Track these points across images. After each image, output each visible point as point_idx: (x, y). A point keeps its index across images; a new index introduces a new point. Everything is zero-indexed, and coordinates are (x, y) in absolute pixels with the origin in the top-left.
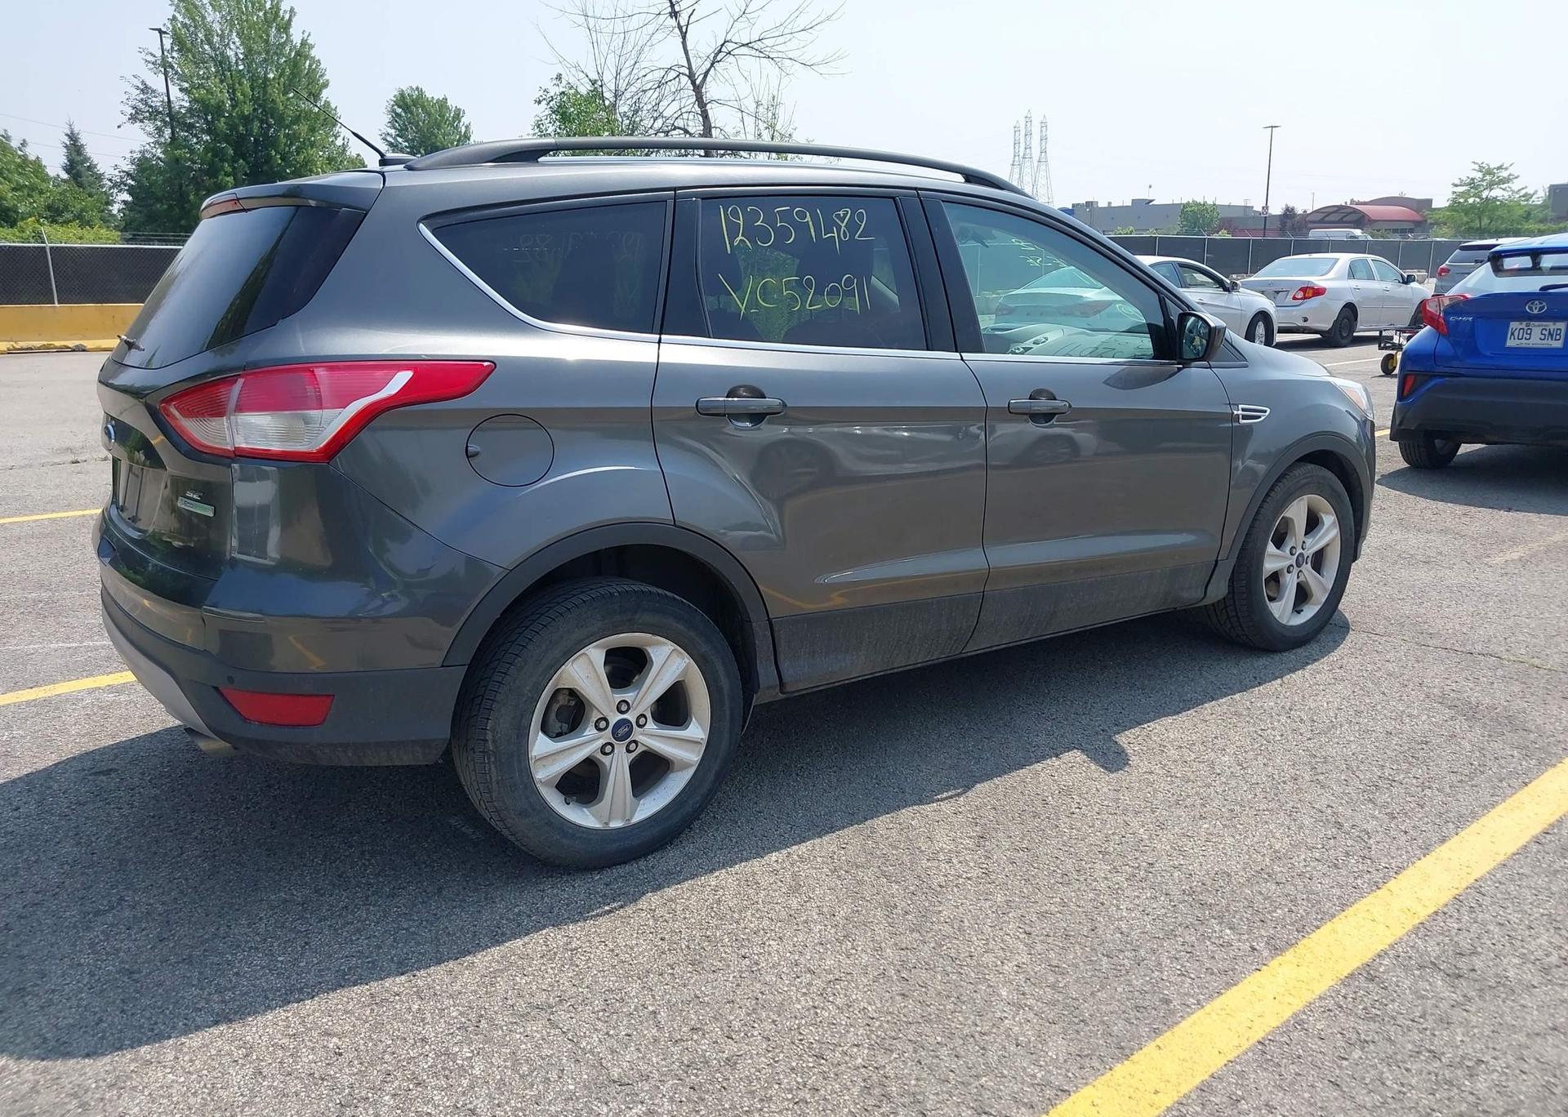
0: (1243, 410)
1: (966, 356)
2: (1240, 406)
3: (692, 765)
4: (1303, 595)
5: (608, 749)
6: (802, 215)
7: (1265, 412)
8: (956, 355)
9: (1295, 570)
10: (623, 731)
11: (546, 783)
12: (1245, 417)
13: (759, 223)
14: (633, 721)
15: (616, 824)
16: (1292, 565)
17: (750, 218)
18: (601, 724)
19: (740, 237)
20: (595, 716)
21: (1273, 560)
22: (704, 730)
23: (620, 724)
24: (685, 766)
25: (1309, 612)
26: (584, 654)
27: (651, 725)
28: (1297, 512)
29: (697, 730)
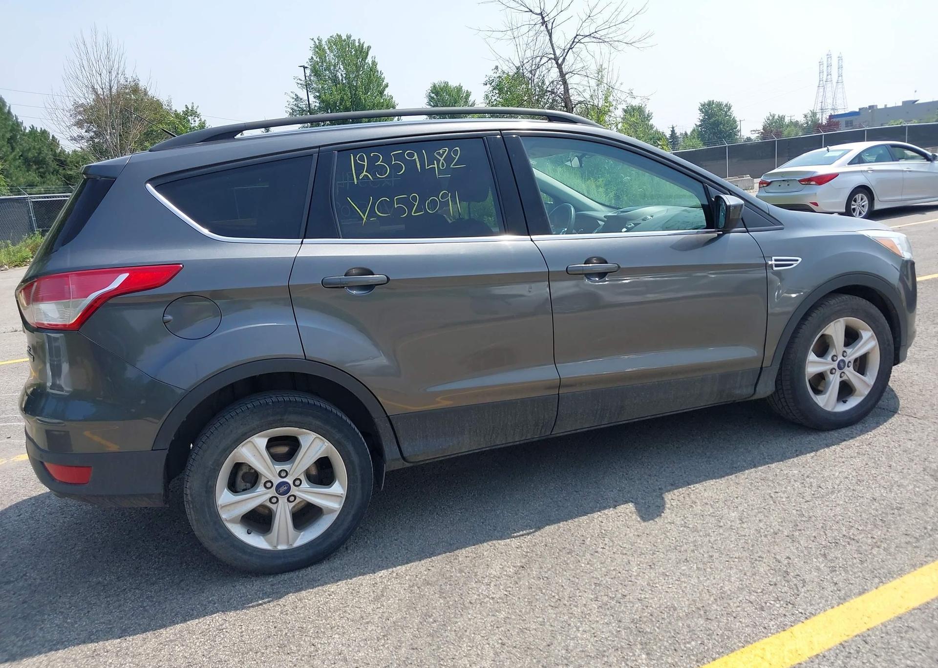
0: (776, 260)
1: (533, 237)
2: (774, 258)
3: (336, 511)
4: (846, 390)
5: (274, 500)
6: (409, 155)
7: (797, 260)
8: (528, 237)
9: (838, 372)
10: (283, 489)
11: (233, 521)
12: (777, 266)
13: (379, 163)
14: (291, 483)
15: (281, 547)
16: (835, 369)
17: (372, 161)
18: (268, 484)
19: (364, 173)
20: (263, 481)
21: (814, 365)
22: (343, 487)
23: (280, 485)
24: (331, 511)
25: (853, 402)
26: (249, 441)
27: (305, 485)
28: (836, 330)
29: (339, 488)
